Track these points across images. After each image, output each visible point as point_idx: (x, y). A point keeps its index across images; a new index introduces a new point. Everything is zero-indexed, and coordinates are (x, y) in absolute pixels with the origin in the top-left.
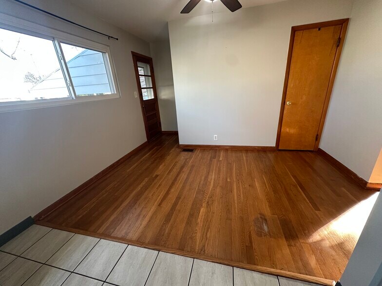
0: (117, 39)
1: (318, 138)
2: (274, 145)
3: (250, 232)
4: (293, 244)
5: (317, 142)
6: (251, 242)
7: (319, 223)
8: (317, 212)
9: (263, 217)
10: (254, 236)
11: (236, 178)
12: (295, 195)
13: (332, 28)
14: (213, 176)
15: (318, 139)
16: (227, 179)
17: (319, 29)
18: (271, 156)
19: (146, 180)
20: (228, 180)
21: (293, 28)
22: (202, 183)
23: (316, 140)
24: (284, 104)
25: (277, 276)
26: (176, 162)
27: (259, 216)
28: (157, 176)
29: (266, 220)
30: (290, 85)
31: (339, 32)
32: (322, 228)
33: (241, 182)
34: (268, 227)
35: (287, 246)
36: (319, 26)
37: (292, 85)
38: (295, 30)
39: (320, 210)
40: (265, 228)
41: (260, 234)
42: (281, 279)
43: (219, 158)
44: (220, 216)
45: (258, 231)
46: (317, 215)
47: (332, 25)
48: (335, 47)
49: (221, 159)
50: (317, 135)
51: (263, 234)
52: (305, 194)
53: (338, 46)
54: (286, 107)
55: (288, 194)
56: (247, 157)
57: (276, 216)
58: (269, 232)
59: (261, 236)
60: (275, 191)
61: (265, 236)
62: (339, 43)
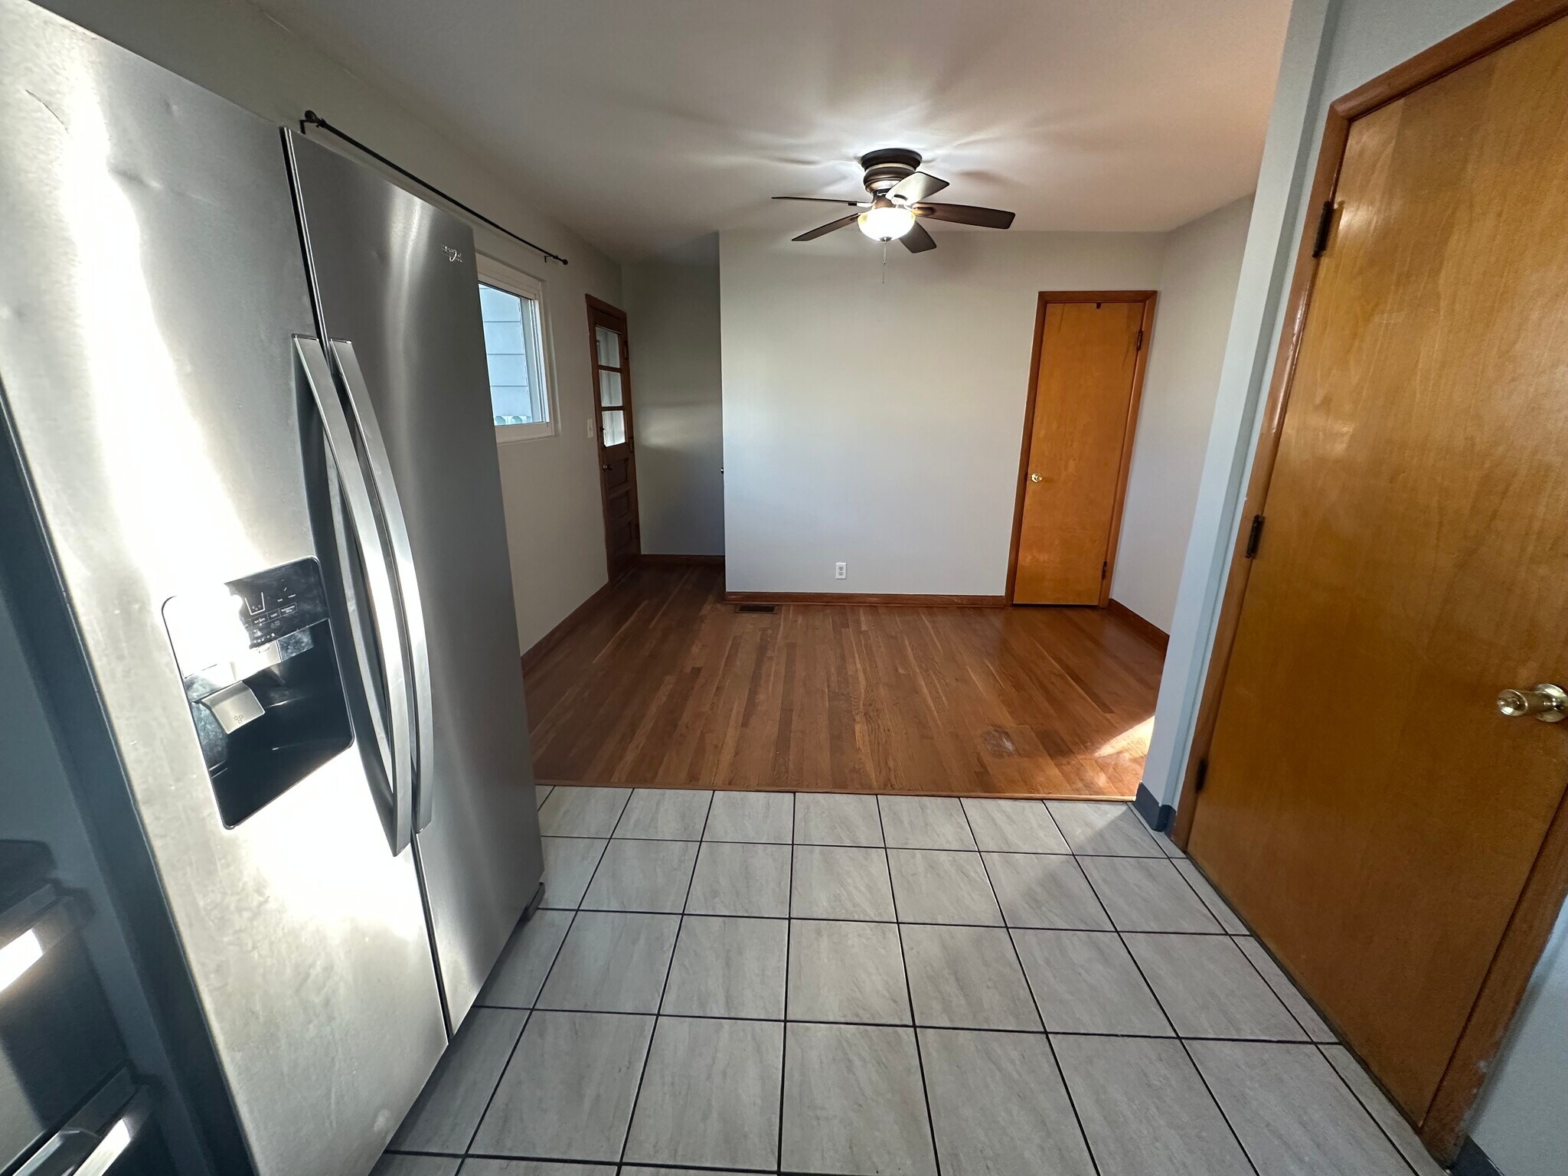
0: (565, 262)
1: (1106, 572)
2: (1001, 591)
3: (978, 754)
4: (1064, 761)
5: (1104, 582)
6: (983, 765)
7: (1111, 731)
8: (1108, 716)
9: (999, 730)
10: (987, 759)
11: (921, 667)
12: (1062, 692)
13: (1124, 307)
14: (857, 666)
15: (1107, 574)
16: (896, 670)
17: (1099, 306)
18: (997, 621)
19: (670, 681)
20: (901, 671)
21: (1042, 295)
22: (834, 678)
23: (1104, 576)
24: (1026, 480)
25: (1042, 800)
26: (735, 638)
27: (991, 729)
28: (697, 671)
29: (1007, 734)
30: (1039, 432)
31: (1139, 317)
32: (1119, 738)
33: (935, 674)
34: (1013, 743)
35: (1054, 766)
36: (1100, 299)
37: (1042, 433)
38: (1046, 300)
39: (1112, 712)
40: (1008, 745)
41: (999, 753)
42: (1048, 803)
43: (860, 626)
44: (906, 734)
45: (994, 751)
46: (1108, 720)
47: (1125, 301)
48: (1132, 349)
49: (864, 628)
50: (1105, 563)
51: (1005, 754)
52: (1083, 689)
53: (1139, 349)
54: (1030, 488)
55: (1046, 691)
56: (934, 622)
57: (1027, 726)
58: (1017, 750)
59: (1001, 756)
60: (1018, 686)
61: (1009, 756)
62: (1141, 341)
